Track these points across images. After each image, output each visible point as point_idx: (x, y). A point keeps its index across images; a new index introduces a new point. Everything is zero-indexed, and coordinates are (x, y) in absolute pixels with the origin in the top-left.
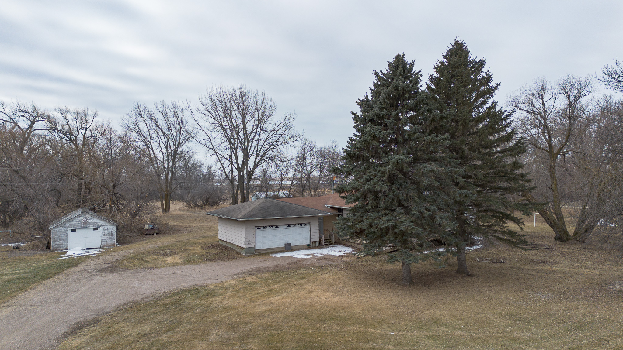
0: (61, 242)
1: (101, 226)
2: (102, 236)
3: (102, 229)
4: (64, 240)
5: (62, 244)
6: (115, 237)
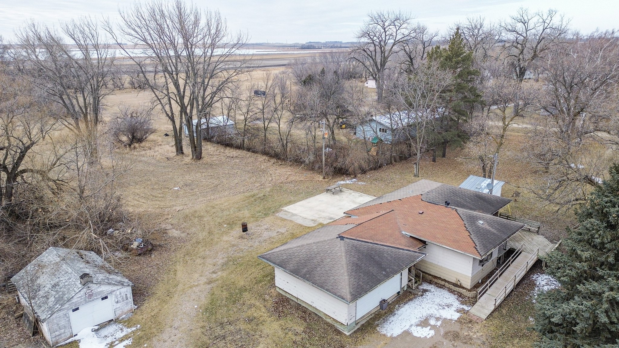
0: (62, 331)
1: (111, 293)
2: (115, 304)
3: (113, 296)
4: (65, 327)
5: (64, 333)
6: (131, 300)
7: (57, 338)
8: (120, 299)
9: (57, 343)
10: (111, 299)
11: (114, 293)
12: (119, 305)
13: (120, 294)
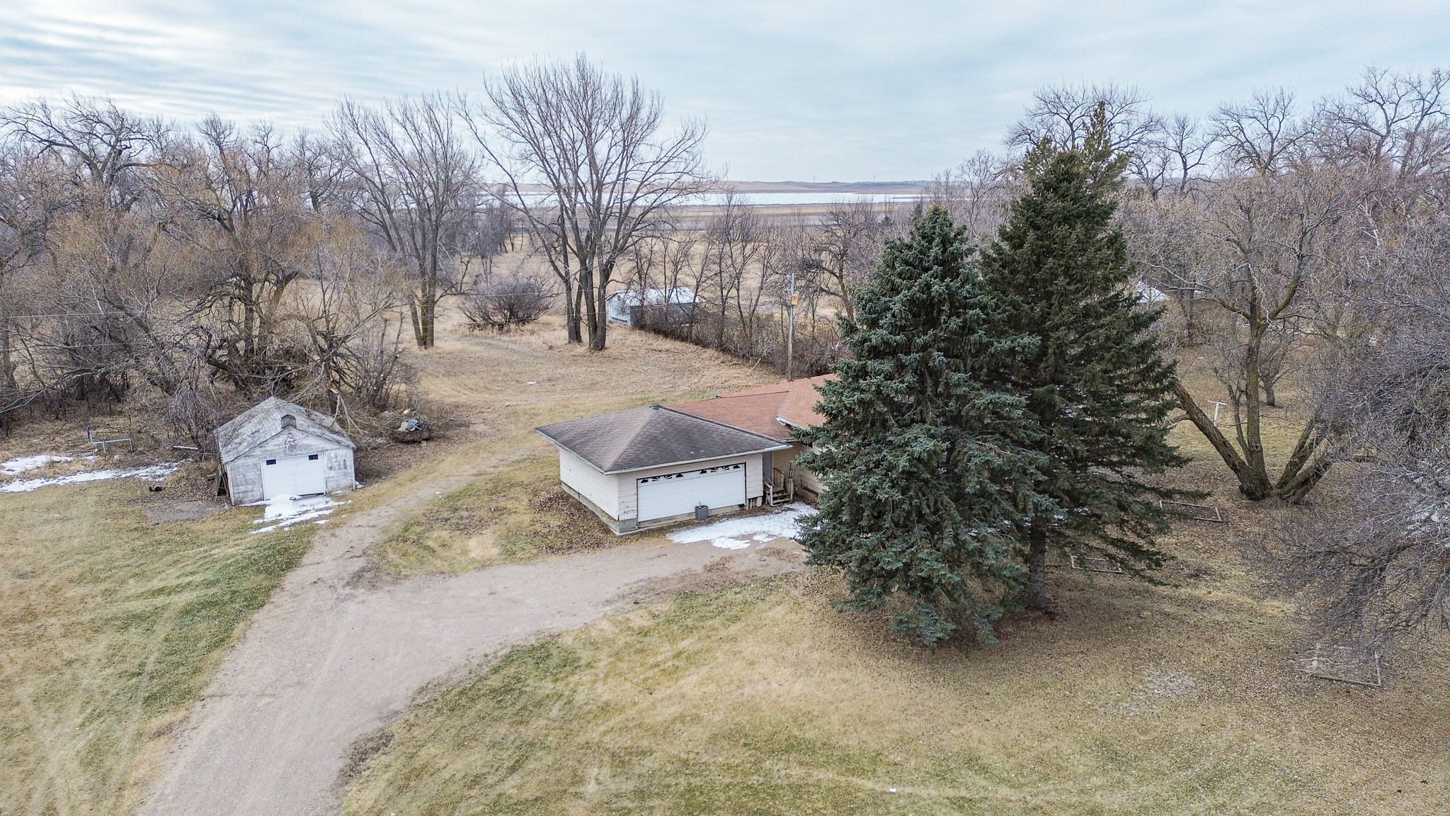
0: (250, 487)
1: (323, 451)
2: (327, 470)
3: (325, 457)
4: (254, 483)
5: (252, 491)
6: (351, 470)
7: (241, 495)
8: (335, 465)
9: (241, 502)
10: (322, 461)
11: (327, 453)
12: (332, 473)
13: (336, 457)
